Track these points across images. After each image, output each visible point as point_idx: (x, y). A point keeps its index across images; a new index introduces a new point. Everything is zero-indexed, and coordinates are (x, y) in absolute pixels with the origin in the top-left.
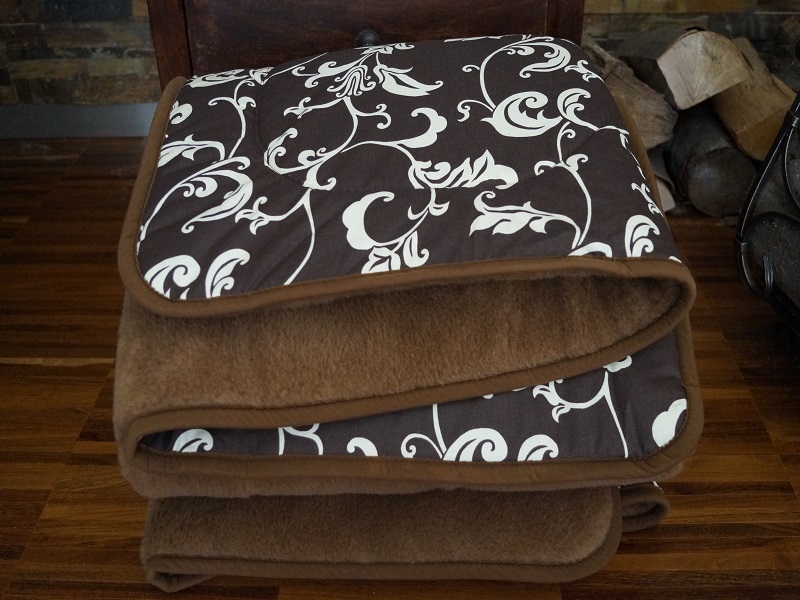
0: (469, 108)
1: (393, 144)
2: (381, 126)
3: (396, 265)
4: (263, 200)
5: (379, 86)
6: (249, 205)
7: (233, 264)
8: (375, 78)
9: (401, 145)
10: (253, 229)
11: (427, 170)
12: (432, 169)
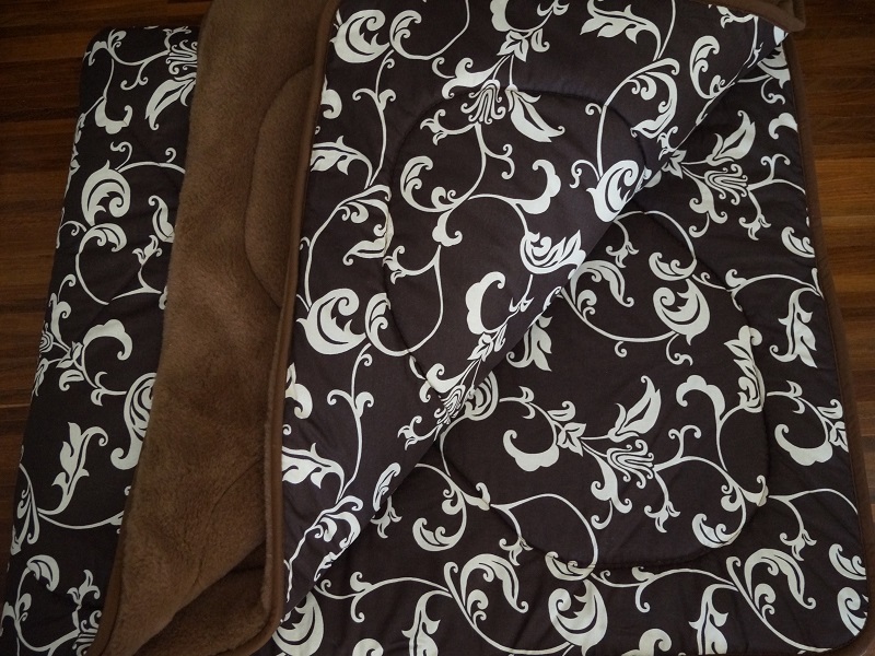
0: (676, 355)
1: (720, 424)
2: (698, 434)
3: (841, 425)
4: (783, 536)
5: (642, 436)
6: (788, 550)
7: (841, 558)
8: (631, 441)
9: (721, 418)
10: (813, 543)
11: (749, 397)
12: (747, 392)
